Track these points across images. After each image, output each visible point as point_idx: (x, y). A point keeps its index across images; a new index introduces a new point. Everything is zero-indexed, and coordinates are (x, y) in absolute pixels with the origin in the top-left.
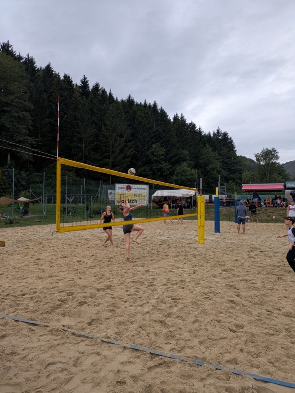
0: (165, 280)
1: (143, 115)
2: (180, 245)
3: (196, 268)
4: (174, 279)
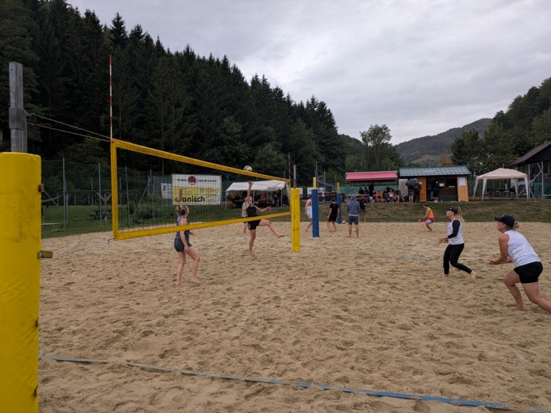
0: (254, 298)
1: (208, 75)
2: (270, 254)
3: (292, 282)
4: (266, 296)
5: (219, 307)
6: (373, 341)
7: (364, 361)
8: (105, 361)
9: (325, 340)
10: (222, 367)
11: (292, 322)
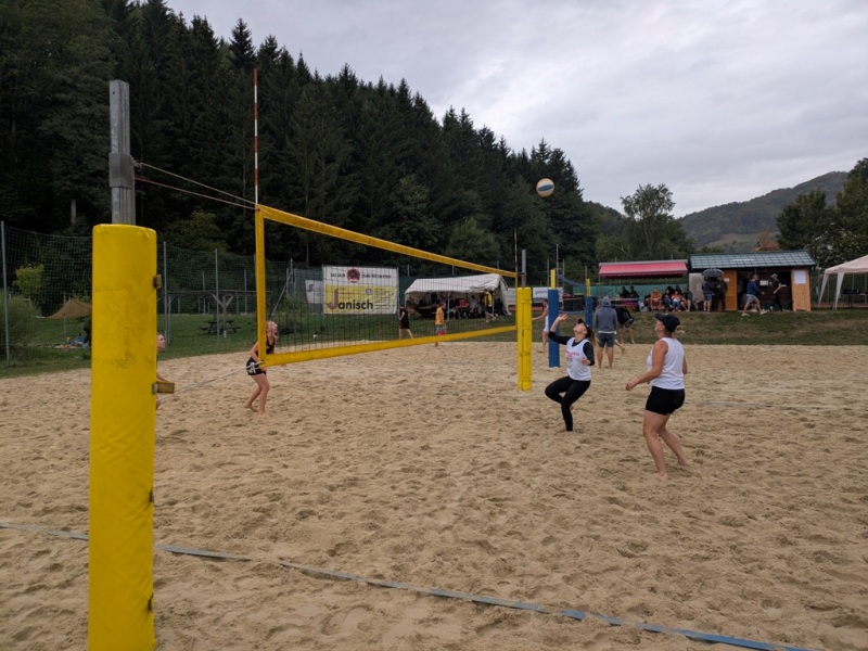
0: (466, 464)
2: (482, 393)
3: (526, 440)
4: (485, 461)
5: (413, 476)
6: (679, 543)
7: (672, 579)
8: (246, 557)
9: (596, 538)
10: (431, 576)
11: (535, 506)
